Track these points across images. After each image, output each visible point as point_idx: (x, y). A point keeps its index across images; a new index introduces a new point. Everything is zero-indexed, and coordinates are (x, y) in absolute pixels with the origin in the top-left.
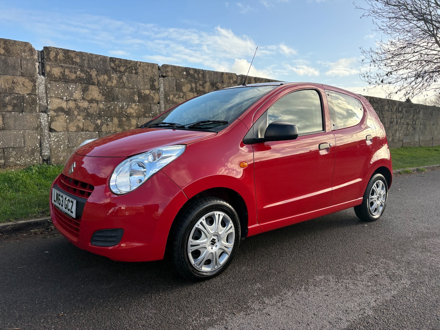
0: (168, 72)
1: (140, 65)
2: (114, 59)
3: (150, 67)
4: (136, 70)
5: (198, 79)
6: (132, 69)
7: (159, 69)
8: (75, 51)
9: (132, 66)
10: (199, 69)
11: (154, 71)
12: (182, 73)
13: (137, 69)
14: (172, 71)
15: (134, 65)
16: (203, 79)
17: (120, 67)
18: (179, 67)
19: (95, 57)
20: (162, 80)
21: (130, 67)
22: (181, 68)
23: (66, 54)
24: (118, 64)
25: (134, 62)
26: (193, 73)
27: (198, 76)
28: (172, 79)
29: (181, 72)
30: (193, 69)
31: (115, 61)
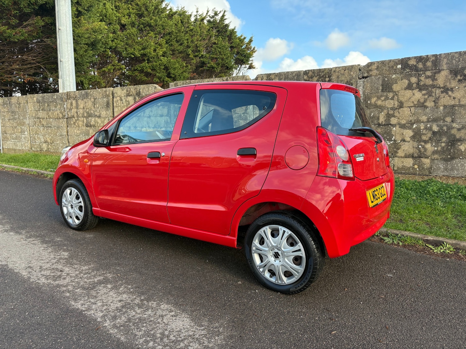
0: (371, 70)
1: (335, 71)
2: (308, 72)
3: (347, 71)
4: (329, 77)
5: (423, 69)
6: (326, 77)
7: (360, 70)
8: (275, 73)
9: (325, 74)
10: (427, 56)
11: (352, 73)
12: (395, 67)
13: (331, 76)
14: (377, 68)
15: (328, 72)
16: (434, 69)
17: (313, 77)
18: (390, 61)
19: (291, 74)
20: (362, 82)
21: (323, 76)
22: (393, 61)
23: (268, 78)
24: (311, 75)
25: (328, 69)
26: (415, 63)
27: (424, 65)
28: (376, 79)
29: (393, 67)
30: (415, 58)
31: (308, 73)
